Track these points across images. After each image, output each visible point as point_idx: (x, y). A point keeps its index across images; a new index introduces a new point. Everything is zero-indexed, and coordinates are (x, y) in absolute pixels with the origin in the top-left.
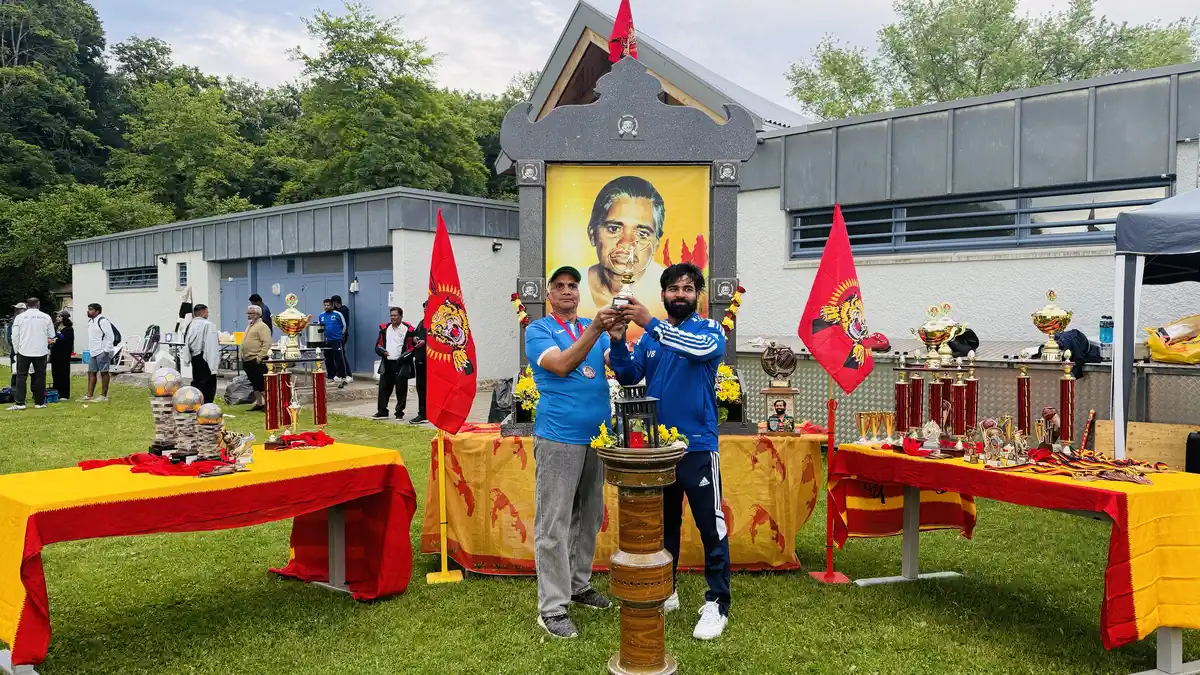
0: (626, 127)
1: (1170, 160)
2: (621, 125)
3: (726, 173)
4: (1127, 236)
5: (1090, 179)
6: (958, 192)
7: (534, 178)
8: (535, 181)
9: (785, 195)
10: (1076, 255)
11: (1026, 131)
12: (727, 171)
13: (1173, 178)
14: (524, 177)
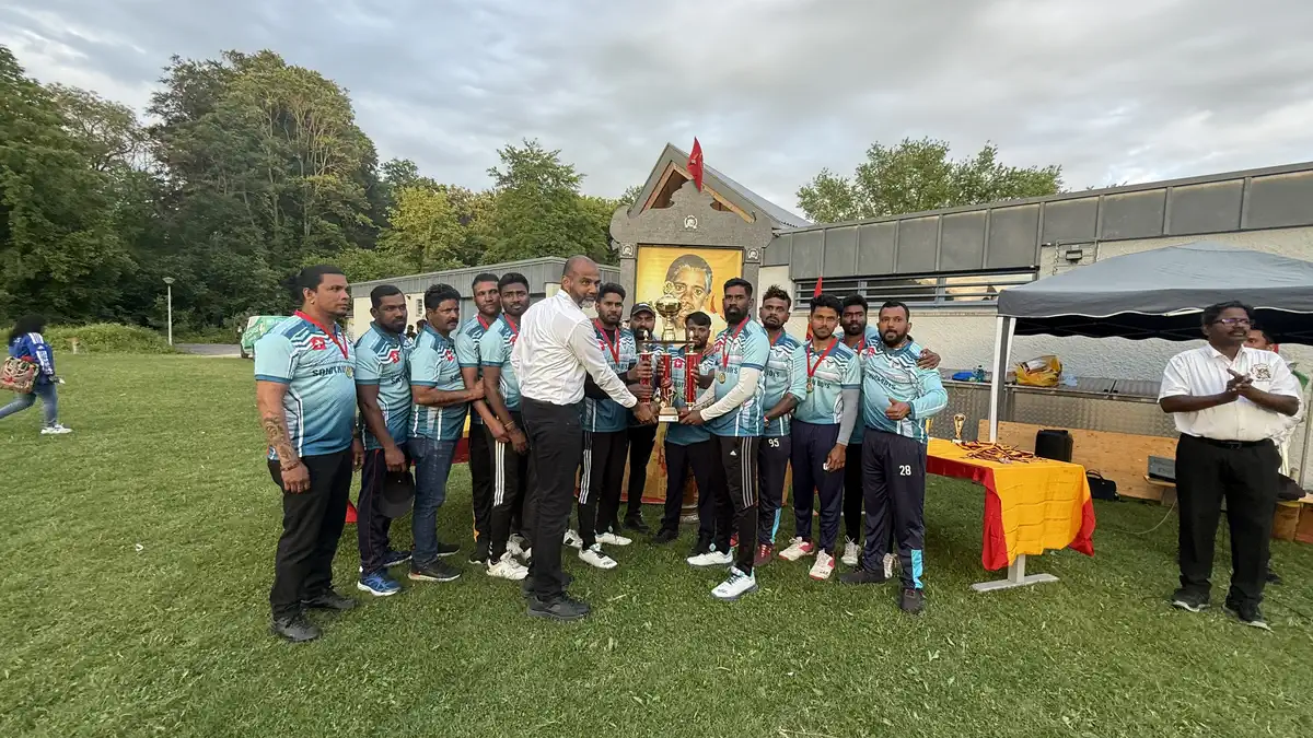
0: (690, 223)
1: (1036, 257)
2: (687, 222)
3: (752, 255)
4: (1006, 304)
5: (984, 268)
6: (898, 272)
7: (630, 254)
8: (631, 256)
9: (791, 270)
10: (973, 315)
11: (945, 235)
12: (753, 253)
13: (1038, 268)
14: (624, 253)
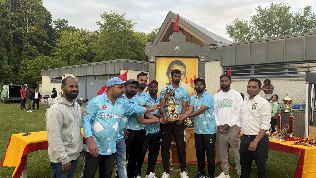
0: (177, 48)
2: (175, 47)
4: (309, 78)
5: (305, 60)
6: (268, 62)
7: (153, 61)
8: (153, 62)
9: (222, 62)
11: (287, 46)
12: (203, 59)
14: (150, 61)
